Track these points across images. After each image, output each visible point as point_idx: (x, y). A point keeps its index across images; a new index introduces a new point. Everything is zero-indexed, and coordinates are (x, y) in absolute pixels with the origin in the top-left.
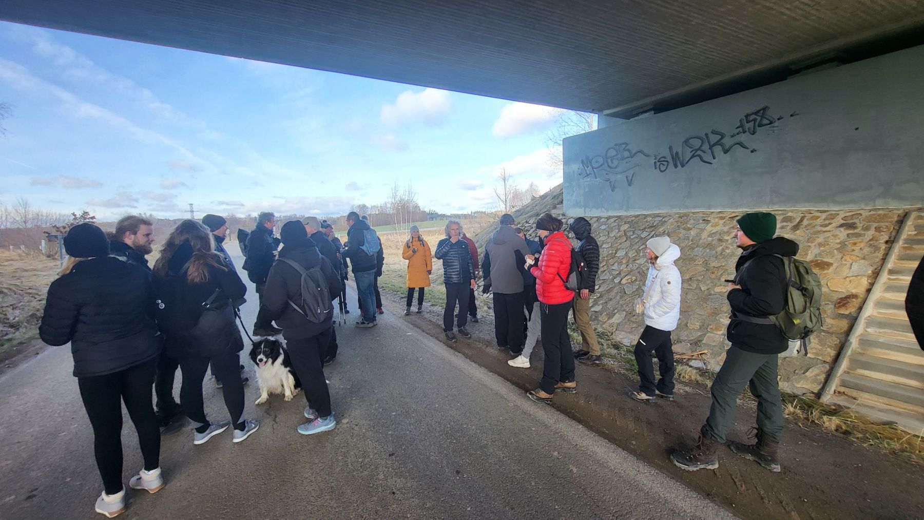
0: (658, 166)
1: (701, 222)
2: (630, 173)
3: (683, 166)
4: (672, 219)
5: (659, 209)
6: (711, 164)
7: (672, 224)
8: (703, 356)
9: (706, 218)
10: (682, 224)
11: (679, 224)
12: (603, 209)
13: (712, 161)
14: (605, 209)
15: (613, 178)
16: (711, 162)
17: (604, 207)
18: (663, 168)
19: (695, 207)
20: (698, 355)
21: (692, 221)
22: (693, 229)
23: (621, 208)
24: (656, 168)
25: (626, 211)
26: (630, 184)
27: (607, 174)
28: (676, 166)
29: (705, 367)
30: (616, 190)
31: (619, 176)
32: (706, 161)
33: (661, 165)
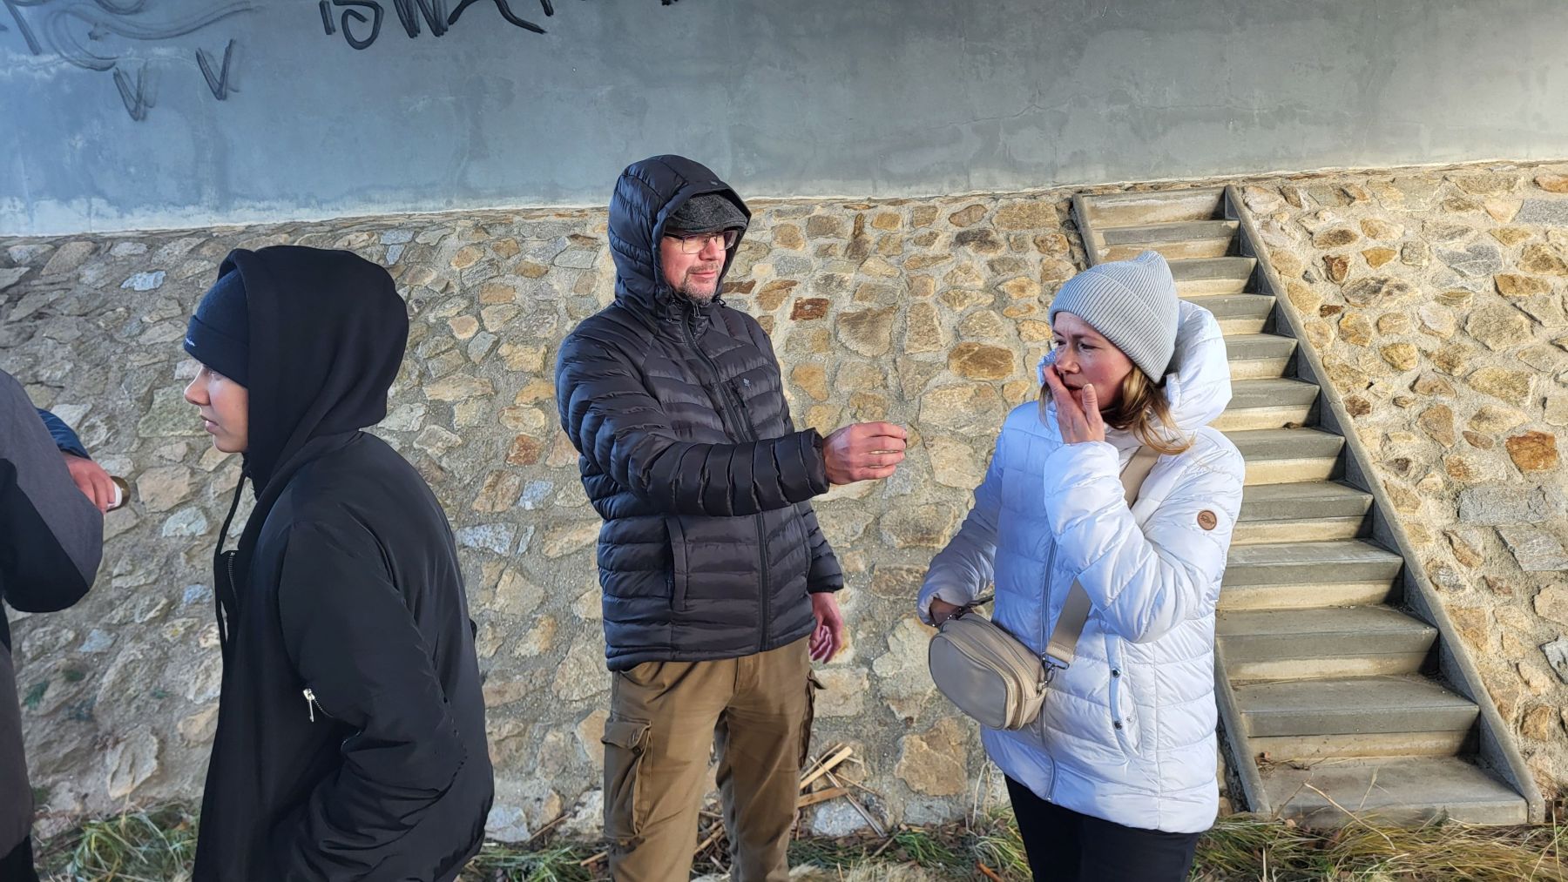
0: (337, 23)
1: (568, 243)
2: (214, 42)
3: (438, 30)
4: (454, 236)
5: (370, 201)
6: (541, 31)
7: (462, 255)
8: (844, 773)
9: (577, 231)
10: (503, 254)
11: (490, 254)
12: (97, 202)
13: (542, 21)
14: (110, 202)
15: (130, 57)
16: (541, 26)
17: (101, 194)
18: (361, 32)
19: (502, 194)
20: (824, 775)
21: (534, 244)
22: (553, 271)
23: (192, 197)
24: (329, 30)
25: (217, 209)
26: (220, 91)
27: (92, 36)
28: (413, 31)
29: (877, 826)
30: (152, 113)
31: (162, 52)
32: (523, 18)
33: (351, 19)
